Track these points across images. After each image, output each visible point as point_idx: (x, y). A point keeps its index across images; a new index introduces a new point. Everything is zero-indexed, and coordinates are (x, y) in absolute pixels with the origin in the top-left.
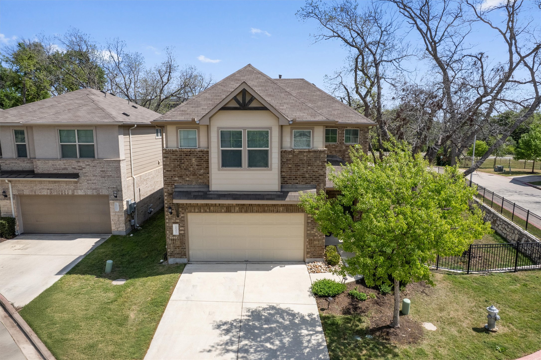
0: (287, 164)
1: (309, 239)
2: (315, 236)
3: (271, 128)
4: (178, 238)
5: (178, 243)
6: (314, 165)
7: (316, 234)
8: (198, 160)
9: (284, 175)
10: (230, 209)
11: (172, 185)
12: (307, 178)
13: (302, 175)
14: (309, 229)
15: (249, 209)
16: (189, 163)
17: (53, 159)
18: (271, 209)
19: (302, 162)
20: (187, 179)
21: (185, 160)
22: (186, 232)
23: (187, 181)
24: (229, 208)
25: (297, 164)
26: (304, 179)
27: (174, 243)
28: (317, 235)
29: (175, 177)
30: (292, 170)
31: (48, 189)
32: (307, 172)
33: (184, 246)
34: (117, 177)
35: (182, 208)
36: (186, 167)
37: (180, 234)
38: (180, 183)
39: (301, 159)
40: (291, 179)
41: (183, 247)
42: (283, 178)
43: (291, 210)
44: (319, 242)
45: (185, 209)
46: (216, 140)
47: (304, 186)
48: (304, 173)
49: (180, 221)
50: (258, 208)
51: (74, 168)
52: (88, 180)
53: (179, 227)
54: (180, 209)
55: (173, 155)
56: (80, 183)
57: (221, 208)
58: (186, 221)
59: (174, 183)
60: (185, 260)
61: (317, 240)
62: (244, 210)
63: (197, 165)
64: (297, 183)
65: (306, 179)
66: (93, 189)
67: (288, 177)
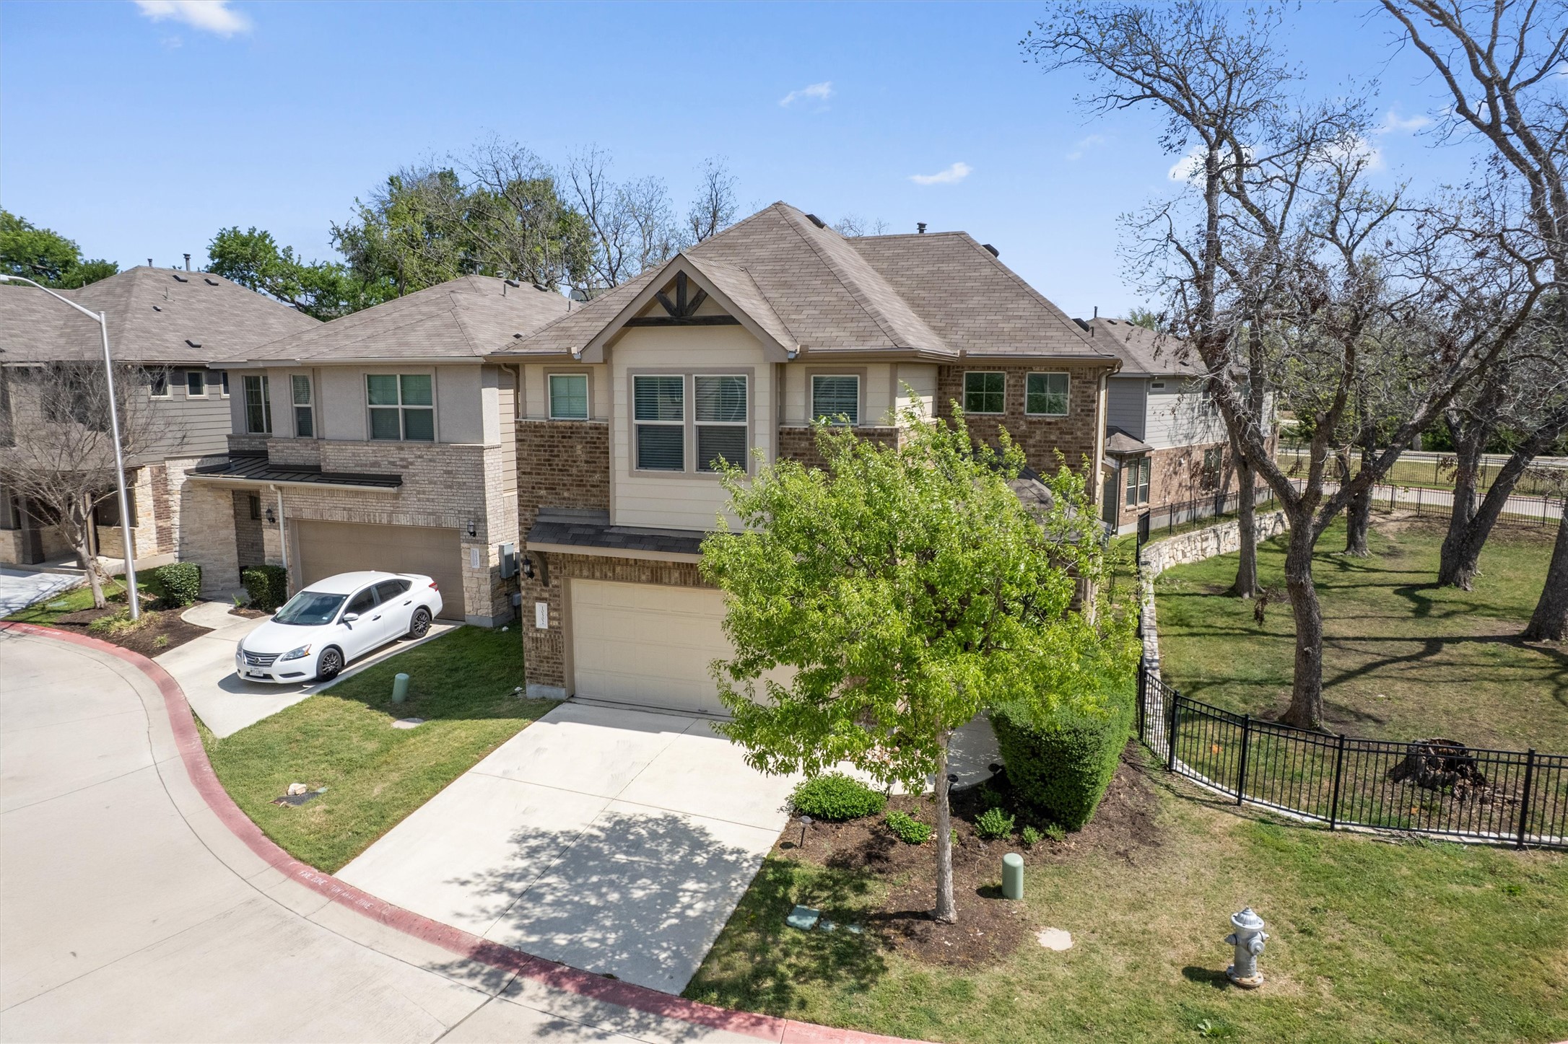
3: (751, 371)
4: (546, 636)
5: (546, 649)
8: (588, 450)
10: (659, 575)
11: (534, 507)
16: (569, 456)
17: (354, 442)
20: (566, 494)
21: (561, 449)
22: (563, 623)
23: (564, 499)
24: (657, 572)
27: (537, 648)
29: (540, 488)
31: (344, 509)
33: (561, 656)
34: (478, 488)
35: (553, 563)
36: (563, 465)
37: (550, 627)
38: (551, 503)
41: (558, 658)
45: (561, 568)
46: (625, 401)
49: (550, 595)
51: (393, 464)
52: (419, 493)
53: (548, 609)
54: (551, 568)
55: (536, 436)
56: (404, 499)
57: (639, 572)
58: (562, 595)
59: (538, 502)
60: (562, 693)
62: (691, 579)
63: (587, 462)
66: (430, 514)
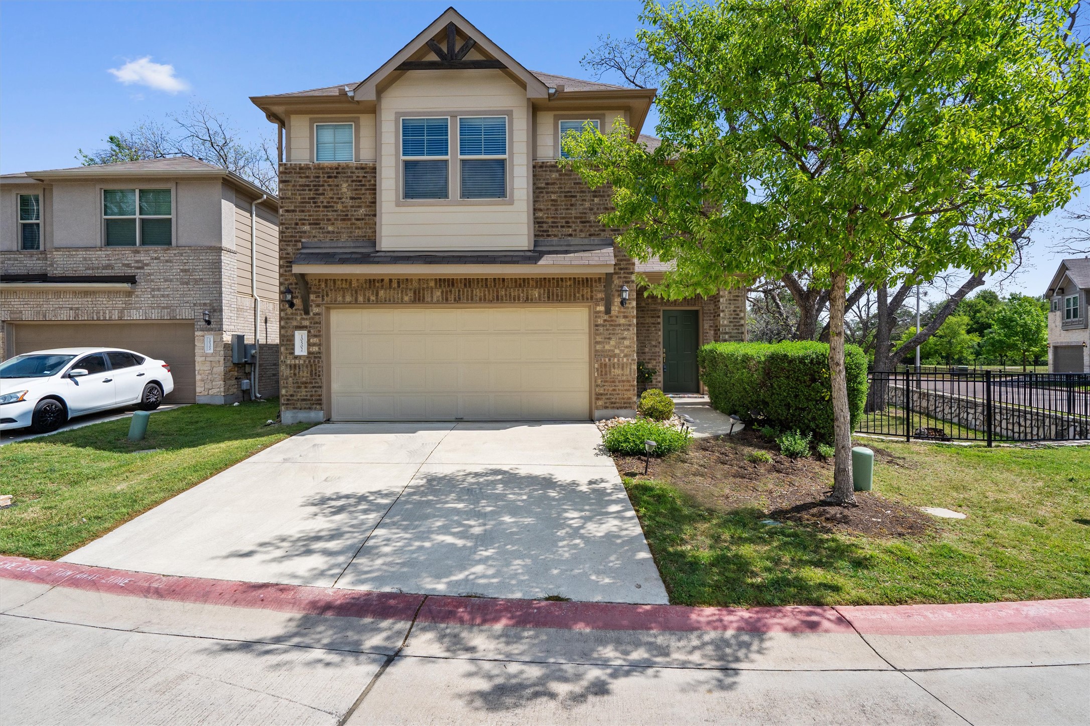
0: (547, 193)
1: (601, 364)
2: (615, 356)
3: (510, 113)
4: (305, 361)
5: (305, 374)
6: (606, 194)
7: (617, 351)
8: (354, 187)
9: (542, 218)
10: (421, 295)
11: (296, 241)
12: (593, 224)
13: (581, 218)
14: (599, 339)
15: (463, 294)
16: (334, 194)
18: (512, 294)
19: (580, 188)
20: (330, 228)
21: (326, 187)
22: (323, 349)
23: (329, 232)
24: (419, 292)
25: (568, 192)
26: (585, 227)
27: (295, 374)
28: (619, 355)
29: (303, 224)
30: (558, 205)
32: (591, 209)
33: (318, 381)
34: (215, 283)
35: (315, 293)
36: (328, 202)
37: (309, 353)
38: (314, 237)
39: (578, 181)
40: (557, 227)
41: (316, 383)
42: (538, 223)
43: (557, 296)
44: (623, 369)
45: (323, 296)
46: (393, 140)
47: (586, 241)
48: (585, 213)
49: (311, 323)
50: (485, 291)
51: (128, 266)
52: (153, 290)
53: (308, 336)
54: (312, 297)
55: (301, 177)
57: (402, 292)
58: (323, 322)
59: (301, 237)
60: (320, 415)
61: (618, 364)
62: (453, 296)
63: (352, 198)
64: (570, 235)
65: (591, 226)
66: (164, 308)
67: (550, 220)
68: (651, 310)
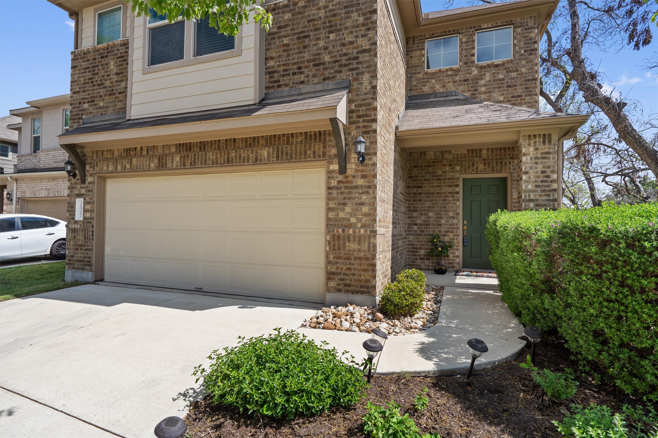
0: (279, 38)
1: (334, 235)
2: (350, 226)
4: (81, 226)
5: (81, 238)
6: (343, 27)
7: (353, 220)
8: (118, 64)
9: (273, 67)
10: (164, 161)
11: (79, 119)
12: (327, 66)
13: (314, 60)
14: (332, 205)
15: (198, 158)
16: (105, 72)
18: (242, 156)
19: (314, 25)
20: (101, 104)
21: (100, 67)
22: (94, 215)
23: (100, 108)
24: (163, 159)
25: (302, 32)
26: (319, 70)
27: (74, 237)
28: (355, 225)
29: (84, 103)
30: (291, 50)
31: (46, 189)
32: (326, 48)
33: (89, 244)
35: (90, 163)
36: (101, 81)
37: (84, 218)
38: (91, 113)
39: (312, 18)
40: (289, 75)
41: (88, 245)
42: (269, 73)
43: (287, 154)
44: (359, 243)
45: (94, 166)
47: (319, 87)
48: (319, 54)
49: (86, 191)
50: (217, 153)
53: (84, 203)
54: (87, 167)
55: (84, 61)
57: (149, 159)
58: (95, 191)
59: (82, 115)
60: (89, 275)
61: (354, 237)
62: (189, 161)
63: (117, 74)
64: (302, 82)
65: (325, 69)
67: (281, 69)
68: (449, 179)
